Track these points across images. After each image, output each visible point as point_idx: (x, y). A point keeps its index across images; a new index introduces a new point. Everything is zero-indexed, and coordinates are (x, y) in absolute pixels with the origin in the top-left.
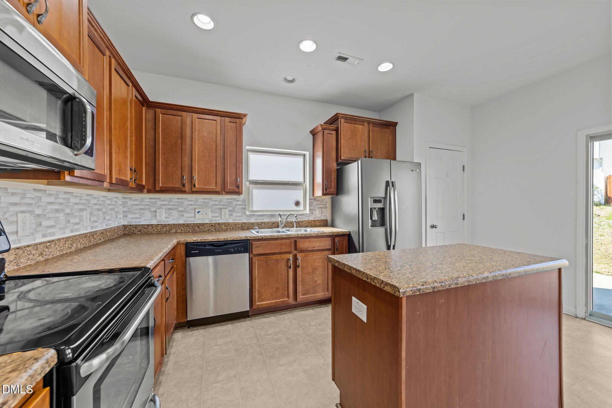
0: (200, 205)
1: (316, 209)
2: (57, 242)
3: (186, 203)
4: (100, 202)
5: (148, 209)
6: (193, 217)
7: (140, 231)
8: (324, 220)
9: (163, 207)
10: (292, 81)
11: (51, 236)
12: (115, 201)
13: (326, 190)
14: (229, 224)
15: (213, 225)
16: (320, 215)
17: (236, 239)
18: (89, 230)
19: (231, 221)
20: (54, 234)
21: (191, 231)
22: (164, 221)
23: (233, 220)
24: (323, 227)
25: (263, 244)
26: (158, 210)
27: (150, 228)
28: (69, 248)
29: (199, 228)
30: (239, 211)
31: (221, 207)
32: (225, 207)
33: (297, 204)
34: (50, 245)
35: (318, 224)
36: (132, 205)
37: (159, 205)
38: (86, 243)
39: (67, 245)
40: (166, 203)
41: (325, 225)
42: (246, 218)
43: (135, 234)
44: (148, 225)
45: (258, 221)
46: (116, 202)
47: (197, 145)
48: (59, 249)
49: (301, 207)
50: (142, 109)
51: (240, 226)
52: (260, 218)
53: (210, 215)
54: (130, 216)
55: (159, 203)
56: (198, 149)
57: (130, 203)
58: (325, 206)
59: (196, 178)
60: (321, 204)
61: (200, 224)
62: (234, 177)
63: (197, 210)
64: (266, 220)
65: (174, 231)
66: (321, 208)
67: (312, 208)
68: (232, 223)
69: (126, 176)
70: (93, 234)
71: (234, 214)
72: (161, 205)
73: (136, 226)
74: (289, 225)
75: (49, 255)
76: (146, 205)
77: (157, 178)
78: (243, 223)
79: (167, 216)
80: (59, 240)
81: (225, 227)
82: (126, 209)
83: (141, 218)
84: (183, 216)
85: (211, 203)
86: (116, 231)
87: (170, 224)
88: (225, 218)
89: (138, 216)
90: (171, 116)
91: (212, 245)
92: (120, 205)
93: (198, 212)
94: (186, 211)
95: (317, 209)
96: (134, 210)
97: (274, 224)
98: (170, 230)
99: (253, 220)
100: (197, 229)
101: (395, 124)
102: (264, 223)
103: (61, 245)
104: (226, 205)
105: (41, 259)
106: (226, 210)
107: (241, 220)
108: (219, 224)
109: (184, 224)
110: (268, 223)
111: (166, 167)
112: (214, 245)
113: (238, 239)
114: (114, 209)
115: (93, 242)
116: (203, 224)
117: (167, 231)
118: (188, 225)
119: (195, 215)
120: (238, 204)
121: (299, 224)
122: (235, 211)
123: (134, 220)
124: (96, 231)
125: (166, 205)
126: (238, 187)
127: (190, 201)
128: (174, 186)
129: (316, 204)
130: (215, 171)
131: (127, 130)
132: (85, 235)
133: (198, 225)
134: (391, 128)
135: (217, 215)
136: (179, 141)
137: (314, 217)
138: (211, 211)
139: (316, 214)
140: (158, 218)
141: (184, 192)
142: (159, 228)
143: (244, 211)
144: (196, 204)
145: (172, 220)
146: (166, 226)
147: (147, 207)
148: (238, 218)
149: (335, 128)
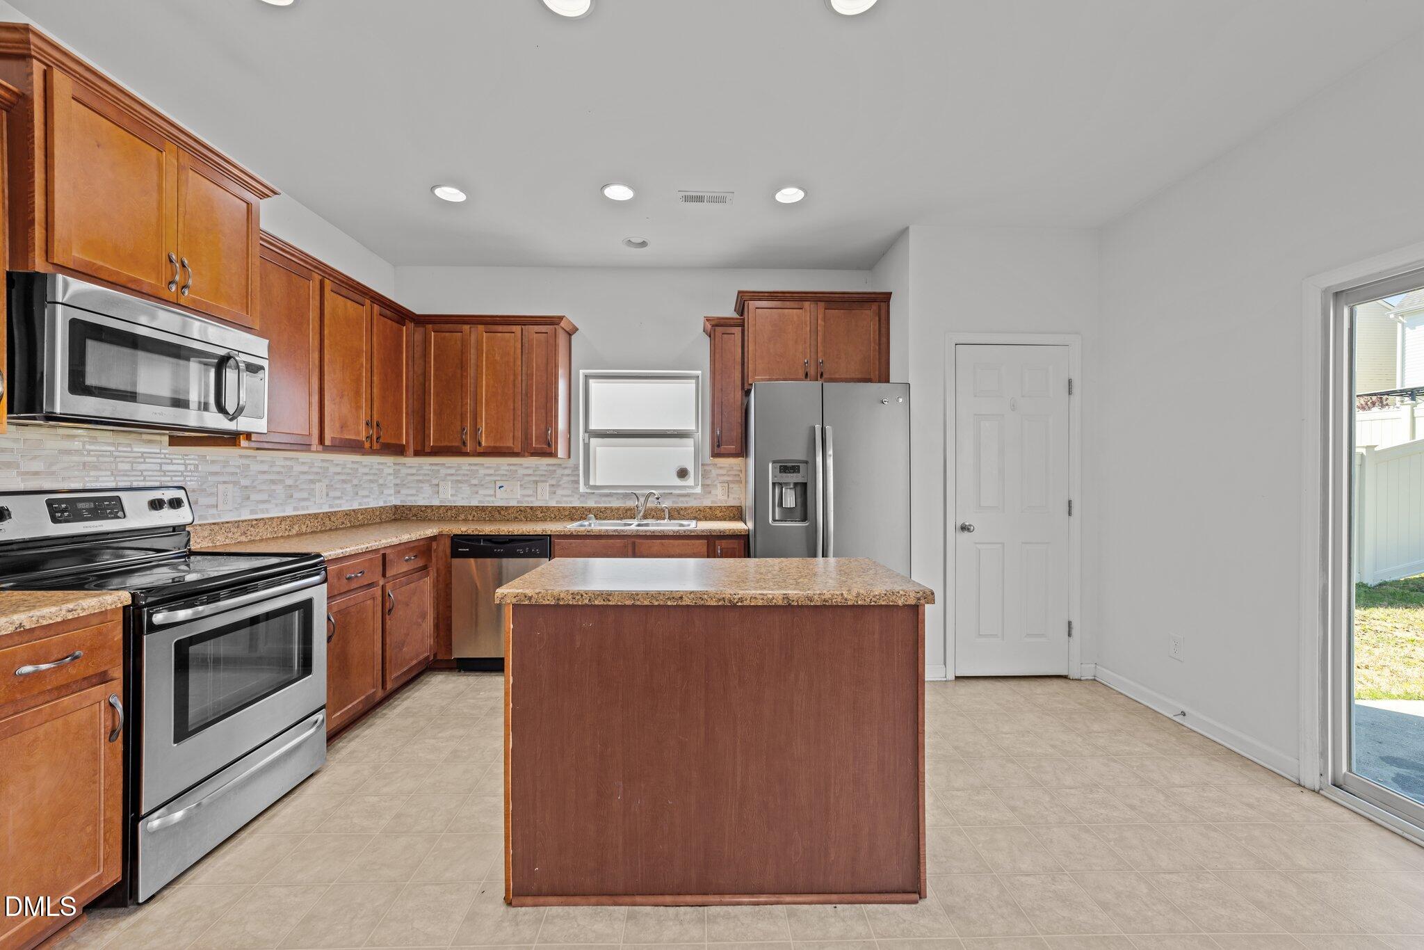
0: (503, 475)
1: (716, 485)
2: (267, 521)
3: (482, 472)
4: (373, 471)
5: (428, 481)
6: (491, 496)
7: (415, 515)
8: (733, 506)
9: (448, 478)
10: (643, 244)
11: (263, 513)
12: (379, 469)
13: (719, 446)
14: (548, 508)
15: (523, 509)
16: (726, 498)
17: (527, 534)
18: (326, 509)
19: (553, 504)
20: (267, 511)
21: (487, 519)
22: (449, 501)
23: (557, 502)
24: (730, 520)
25: (574, 545)
26: (441, 484)
27: (429, 511)
28: (286, 530)
29: (500, 513)
30: (566, 485)
31: (537, 478)
32: (543, 478)
33: (682, 473)
34: (257, 524)
35: (720, 514)
36: (408, 474)
37: (443, 475)
38: (317, 525)
39: (283, 526)
40: (453, 471)
41: (734, 517)
42: (579, 499)
43: (409, 519)
44: (426, 507)
45: (599, 505)
46: (381, 471)
47: (484, 377)
48: (270, 529)
49: (690, 481)
50: (402, 330)
51: (567, 513)
52: (603, 499)
53: (519, 493)
54: (404, 491)
55: (443, 471)
56: (486, 382)
57: (404, 471)
58: (737, 479)
59: (482, 431)
60: (729, 475)
61: (502, 508)
62: (543, 427)
63: (499, 484)
64: (615, 504)
65: (463, 517)
66: (727, 482)
67: (708, 482)
68: (554, 507)
69: (358, 433)
70: (329, 515)
71: (559, 492)
72: (447, 475)
73: (410, 508)
74: (656, 514)
75: (255, 536)
76: (425, 475)
77: (427, 432)
78: (573, 508)
79: (454, 493)
80: (272, 519)
81: (542, 515)
82: (398, 481)
83: (418, 495)
84: (477, 493)
85: (521, 472)
86: (378, 513)
87: (457, 506)
88: (544, 498)
89: (413, 492)
90: (447, 334)
91: (490, 541)
92: (390, 474)
93: (500, 487)
94: (482, 485)
95: (718, 485)
96: (408, 483)
97: (629, 512)
98: (457, 515)
99: (591, 504)
100: (497, 515)
101: (886, 297)
102: (611, 509)
103: (274, 525)
104: (545, 475)
105: (243, 539)
106: (544, 484)
107: (571, 502)
108: (531, 508)
109: (477, 507)
110: (618, 509)
111: (439, 414)
112: (493, 540)
113: (531, 533)
114: (377, 481)
115: (329, 524)
116: (506, 507)
117: (453, 517)
118: (483, 509)
119: (495, 492)
120: (566, 473)
121: (679, 514)
122: (559, 485)
123: (410, 498)
124: (335, 512)
125: (452, 475)
126: (549, 445)
127: (488, 468)
128: (451, 445)
129: (718, 475)
130: (512, 417)
131: (359, 369)
132: (316, 516)
133: (499, 510)
134: (875, 306)
135: (530, 492)
136: (459, 371)
137: (712, 501)
138: (521, 485)
139: (717, 495)
140: (441, 496)
141: (466, 454)
142: (441, 512)
143: (576, 486)
144: (497, 473)
145: (460, 499)
146: (451, 508)
147: (428, 478)
148: (565, 499)
149: (739, 321)
